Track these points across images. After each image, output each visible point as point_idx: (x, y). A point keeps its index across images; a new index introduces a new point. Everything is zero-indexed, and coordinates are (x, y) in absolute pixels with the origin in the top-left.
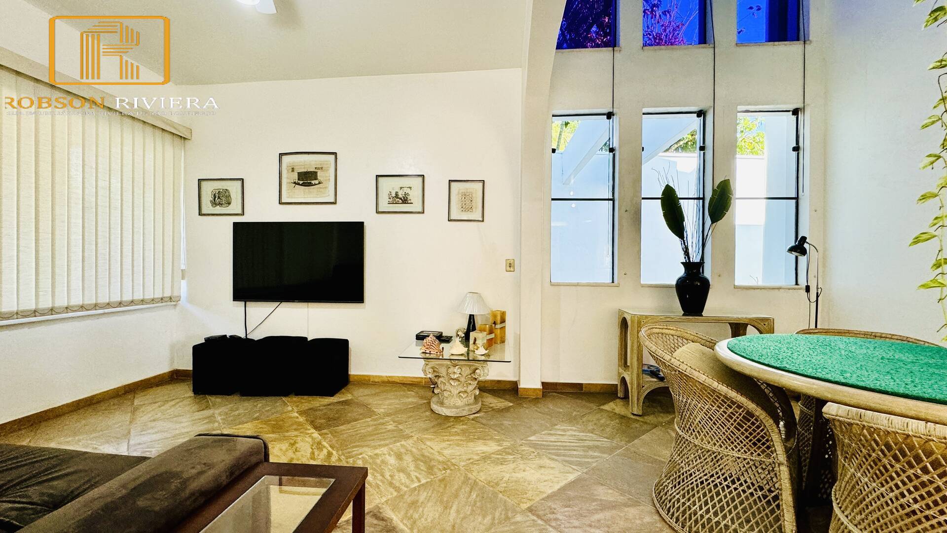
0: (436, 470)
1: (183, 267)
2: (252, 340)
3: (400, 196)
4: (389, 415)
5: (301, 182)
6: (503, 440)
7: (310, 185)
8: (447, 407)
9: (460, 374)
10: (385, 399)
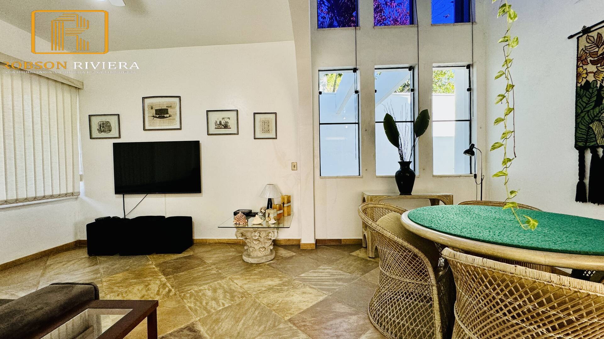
0: (236, 298)
1: (81, 173)
2: (128, 219)
3: (223, 124)
4: (214, 264)
5: (158, 116)
6: (284, 277)
7: (164, 117)
8: (252, 258)
9: (259, 236)
10: (215, 254)
